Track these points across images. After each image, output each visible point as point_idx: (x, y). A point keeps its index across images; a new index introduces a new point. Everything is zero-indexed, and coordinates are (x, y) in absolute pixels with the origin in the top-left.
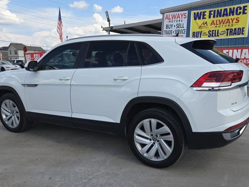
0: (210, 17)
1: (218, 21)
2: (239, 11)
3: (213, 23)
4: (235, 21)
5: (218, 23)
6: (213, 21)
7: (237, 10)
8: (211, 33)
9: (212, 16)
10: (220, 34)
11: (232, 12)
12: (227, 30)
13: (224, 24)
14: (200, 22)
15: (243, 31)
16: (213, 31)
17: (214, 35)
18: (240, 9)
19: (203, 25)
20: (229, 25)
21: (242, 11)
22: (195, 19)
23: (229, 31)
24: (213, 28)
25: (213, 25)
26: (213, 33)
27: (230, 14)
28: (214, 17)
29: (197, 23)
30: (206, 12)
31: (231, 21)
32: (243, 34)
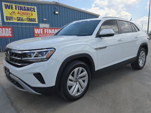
0: (16, 9)
1: (21, 13)
2: (32, 10)
3: (18, 13)
4: (30, 14)
5: (22, 13)
6: (18, 12)
7: (31, 9)
8: (19, 19)
9: (17, 9)
10: (24, 20)
11: (28, 9)
12: (28, 18)
13: (25, 14)
14: (10, 11)
15: (35, 20)
16: (20, 18)
17: (20, 20)
18: (32, 9)
19: (12, 13)
20: (28, 16)
21: (33, 10)
22: (6, 8)
23: (29, 19)
24: (19, 16)
25: (19, 14)
26: (20, 19)
27: (27, 10)
28: (19, 9)
29: (8, 11)
30: (13, 5)
31: (29, 14)
32: (36, 22)
